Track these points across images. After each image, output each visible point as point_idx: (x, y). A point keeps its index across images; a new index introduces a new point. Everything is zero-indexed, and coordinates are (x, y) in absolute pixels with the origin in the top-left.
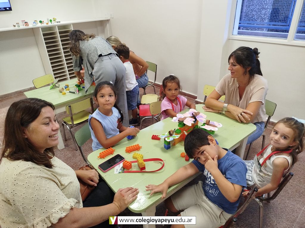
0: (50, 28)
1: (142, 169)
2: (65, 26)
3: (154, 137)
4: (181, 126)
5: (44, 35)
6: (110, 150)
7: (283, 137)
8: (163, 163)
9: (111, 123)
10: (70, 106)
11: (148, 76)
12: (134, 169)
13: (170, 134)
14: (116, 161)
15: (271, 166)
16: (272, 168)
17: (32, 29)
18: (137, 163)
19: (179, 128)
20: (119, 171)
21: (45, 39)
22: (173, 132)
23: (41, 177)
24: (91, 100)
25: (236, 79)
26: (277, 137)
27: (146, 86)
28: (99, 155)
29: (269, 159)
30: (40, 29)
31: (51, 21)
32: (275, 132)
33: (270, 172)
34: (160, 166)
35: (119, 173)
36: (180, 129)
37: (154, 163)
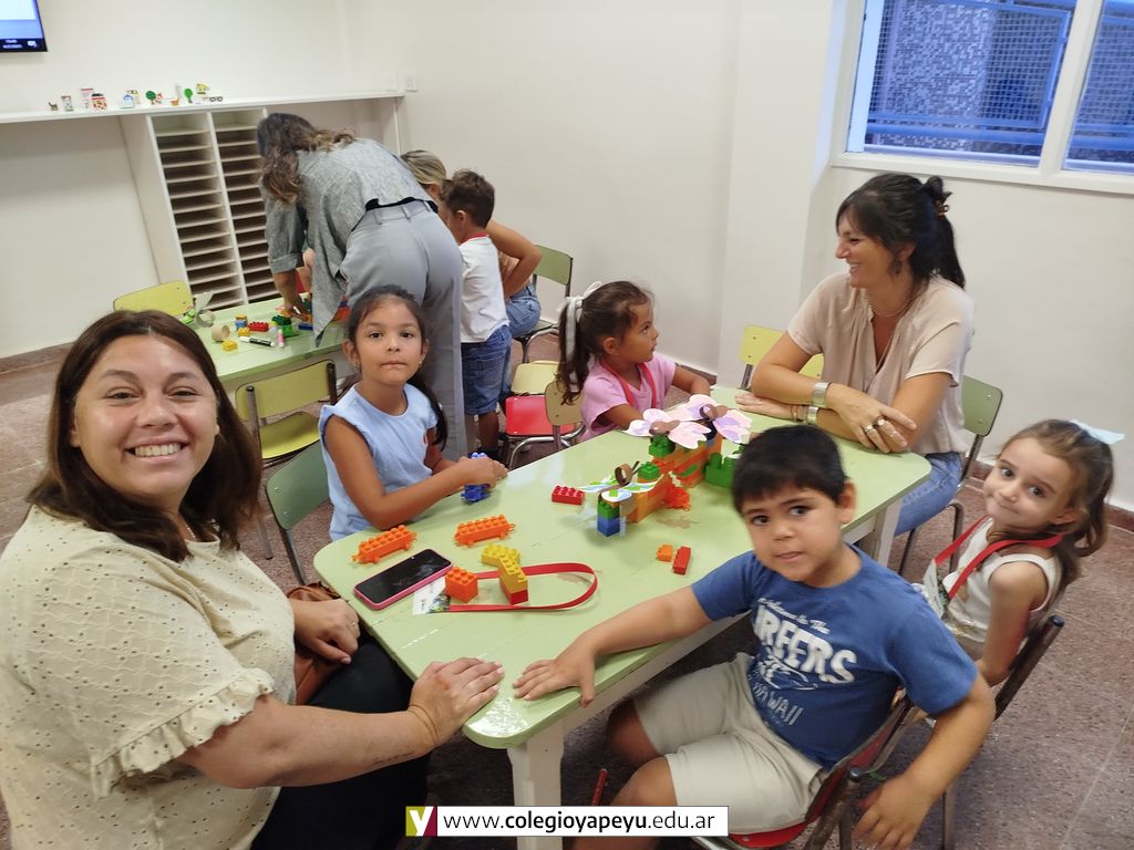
0: (184, 119)
1: (516, 600)
2: (237, 115)
3: (560, 494)
4: (660, 450)
5: (162, 143)
6: (398, 533)
7: (1032, 489)
8: (592, 580)
9: (401, 440)
10: (251, 390)
11: (539, 299)
12: (485, 600)
13: (621, 479)
14: (419, 571)
15: (985, 593)
16: (986, 600)
17: (118, 120)
18: (496, 581)
19: (651, 458)
20: (431, 604)
21: (165, 159)
22: (631, 472)
23: (147, 582)
24: (328, 371)
25: (863, 290)
26: (1009, 487)
27: (532, 334)
28: (356, 552)
29: (979, 569)
30: (149, 120)
31: (188, 93)
32: (1005, 471)
33: (981, 619)
34: (582, 589)
35: (432, 612)
36: (655, 462)
37: (560, 580)
